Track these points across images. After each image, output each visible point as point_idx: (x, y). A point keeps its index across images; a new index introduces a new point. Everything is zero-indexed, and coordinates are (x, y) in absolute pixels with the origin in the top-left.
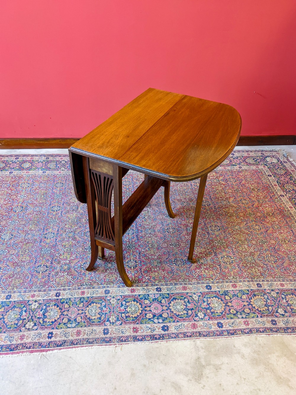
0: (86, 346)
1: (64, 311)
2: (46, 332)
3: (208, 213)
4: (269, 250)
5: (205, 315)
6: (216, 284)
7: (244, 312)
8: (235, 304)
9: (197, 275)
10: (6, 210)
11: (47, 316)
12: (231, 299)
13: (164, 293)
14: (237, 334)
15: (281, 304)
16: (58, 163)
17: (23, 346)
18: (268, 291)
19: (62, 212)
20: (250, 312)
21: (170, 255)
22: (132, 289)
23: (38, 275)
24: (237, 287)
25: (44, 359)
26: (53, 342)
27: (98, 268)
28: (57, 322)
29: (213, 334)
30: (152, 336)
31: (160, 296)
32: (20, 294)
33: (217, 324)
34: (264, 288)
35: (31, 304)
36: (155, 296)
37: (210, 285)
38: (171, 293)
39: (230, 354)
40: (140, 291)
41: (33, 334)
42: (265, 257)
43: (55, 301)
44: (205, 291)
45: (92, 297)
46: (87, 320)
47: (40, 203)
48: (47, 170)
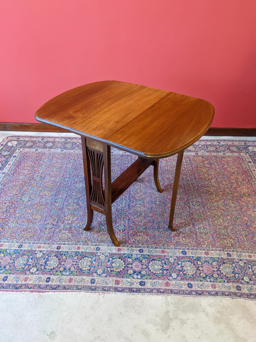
0: (75, 292)
1: (62, 262)
2: (45, 277)
3: (191, 191)
4: (241, 226)
5: (178, 276)
6: (191, 251)
7: (213, 277)
8: (206, 269)
9: (175, 242)
10: (29, 179)
11: (48, 264)
12: (202, 264)
13: (145, 254)
14: (204, 295)
15: (247, 273)
16: (74, 144)
17: (26, 286)
18: (237, 261)
19: (71, 182)
20: (218, 277)
21: (154, 223)
22: (118, 248)
23: (46, 231)
24: (209, 254)
25: (41, 298)
26: (50, 286)
27: (93, 229)
28: (55, 270)
29: (183, 292)
30: (130, 289)
31: (142, 256)
32: (29, 244)
33: (188, 285)
34: (233, 258)
35: (37, 254)
36: (137, 256)
37: (186, 251)
38: (151, 255)
39: (196, 312)
40: (125, 250)
41: (35, 277)
42: (238, 231)
43: (56, 252)
44: (181, 256)
45: (85, 252)
46: (79, 270)
47: (55, 175)
48: (64, 149)
